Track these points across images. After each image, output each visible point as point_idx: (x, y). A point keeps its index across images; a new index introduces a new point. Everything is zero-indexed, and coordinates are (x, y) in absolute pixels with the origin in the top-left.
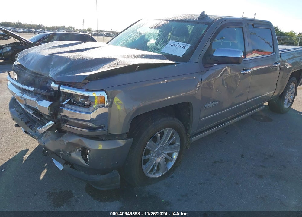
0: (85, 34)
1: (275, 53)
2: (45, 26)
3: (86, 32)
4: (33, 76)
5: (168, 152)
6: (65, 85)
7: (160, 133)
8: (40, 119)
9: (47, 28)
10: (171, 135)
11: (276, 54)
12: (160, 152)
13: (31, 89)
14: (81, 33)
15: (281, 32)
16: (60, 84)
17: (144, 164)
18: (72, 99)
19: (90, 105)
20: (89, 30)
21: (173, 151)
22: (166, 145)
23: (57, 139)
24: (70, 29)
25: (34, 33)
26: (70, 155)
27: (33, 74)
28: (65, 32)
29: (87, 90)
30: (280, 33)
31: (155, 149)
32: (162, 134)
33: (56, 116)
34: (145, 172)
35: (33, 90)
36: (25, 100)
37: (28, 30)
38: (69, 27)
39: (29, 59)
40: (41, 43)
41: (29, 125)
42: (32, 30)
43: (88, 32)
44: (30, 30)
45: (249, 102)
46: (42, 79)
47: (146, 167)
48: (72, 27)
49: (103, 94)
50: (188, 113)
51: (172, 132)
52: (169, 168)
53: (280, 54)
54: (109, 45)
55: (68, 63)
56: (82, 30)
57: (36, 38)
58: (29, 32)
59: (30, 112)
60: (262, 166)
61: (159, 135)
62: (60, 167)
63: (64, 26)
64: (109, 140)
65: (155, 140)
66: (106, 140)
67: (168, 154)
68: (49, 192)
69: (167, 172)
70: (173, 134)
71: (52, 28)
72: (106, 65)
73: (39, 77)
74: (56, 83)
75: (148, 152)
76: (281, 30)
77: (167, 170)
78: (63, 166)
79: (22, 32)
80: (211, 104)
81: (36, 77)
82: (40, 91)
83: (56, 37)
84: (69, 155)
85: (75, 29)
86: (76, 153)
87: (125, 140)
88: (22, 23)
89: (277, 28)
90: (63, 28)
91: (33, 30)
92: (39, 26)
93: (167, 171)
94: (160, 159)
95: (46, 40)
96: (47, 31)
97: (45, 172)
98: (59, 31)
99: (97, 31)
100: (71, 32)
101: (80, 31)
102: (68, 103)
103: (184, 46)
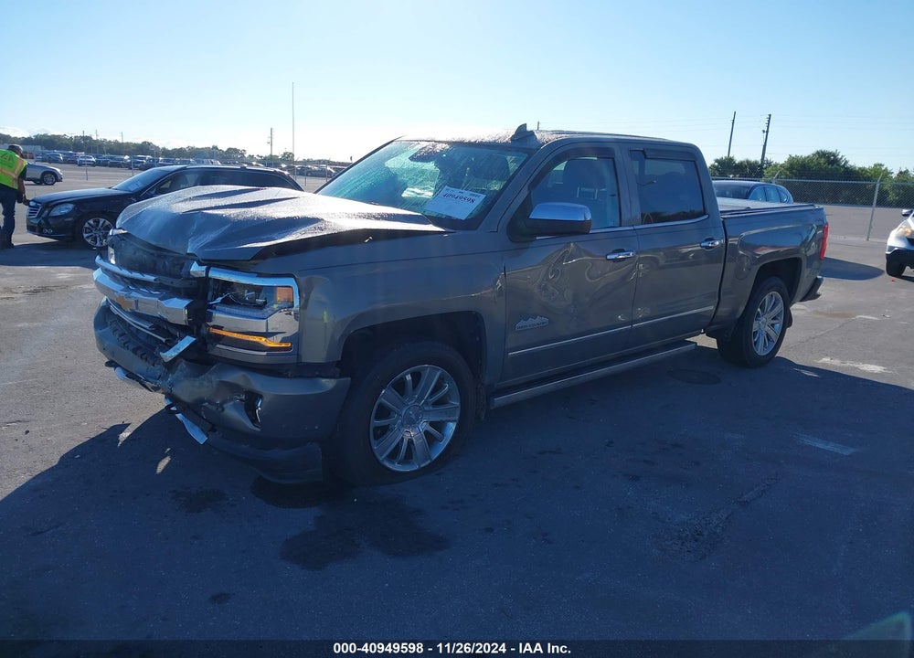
0: (272, 170)
1: (706, 217)
2: (161, 147)
3: (277, 165)
4: (152, 254)
5: (432, 419)
6: (218, 266)
7: (413, 374)
8: (164, 340)
9: (165, 152)
10: (438, 381)
11: (710, 219)
12: (413, 417)
13: (151, 278)
14: (262, 168)
15: (846, 168)
16: (210, 263)
17: (377, 437)
18: (229, 295)
19: (265, 303)
20: (288, 157)
21: (444, 419)
22: (426, 403)
23: (198, 376)
24: (232, 153)
25: (128, 166)
26: (223, 410)
27: (152, 251)
28: (218, 164)
29: (260, 275)
30: (842, 169)
31: (402, 410)
32: (417, 377)
33: (199, 328)
34: (377, 455)
35: (155, 280)
36: (137, 302)
37: (112, 158)
38: (229, 149)
39: (146, 221)
40: (153, 192)
41: (139, 352)
42: (122, 160)
43: (284, 166)
44: (118, 159)
45: (636, 328)
46: (171, 259)
47: (379, 443)
48: (236, 151)
49: (291, 282)
50: (478, 339)
51: (438, 374)
52: (435, 456)
53: (724, 218)
54: (318, 196)
55: (227, 227)
56: (265, 159)
57: (139, 180)
58: (113, 165)
59: (145, 326)
60: (646, 461)
61: (409, 377)
62: (201, 438)
63: (215, 148)
64: (301, 377)
65: (400, 387)
66: (295, 377)
67: (432, 424)
68: (175, 491)
69: (430, 464)
70: (441, 380)
71: (180, 153)
72: (299, 231)
73: (165, 256)
74: (200, 264)
75: (384, 412)
76: (846, 162)
77: (430, 459)
78: (207, 436)
79: (94, 164)
80: (531, 321)
81: (159, 256)
82: (167, 281)
83: (190, 178)
84: (220, 409)
85: (246, 156)
86: (235, 406)
87: (333, 380)
88: (94, 138)
89: (834, 155)
90: (213, 152)
91: (127, 157)
92: (145, 148)
93: (429, 462)
94: (413, 434)
95: (167, 185)
96: (164, 161)
97: (166, 461)
98: (198, 162)
99: (308, 162)
100: (235, 163)
101: (259, 162)
102: (222, 302)
103: (473, 198)
